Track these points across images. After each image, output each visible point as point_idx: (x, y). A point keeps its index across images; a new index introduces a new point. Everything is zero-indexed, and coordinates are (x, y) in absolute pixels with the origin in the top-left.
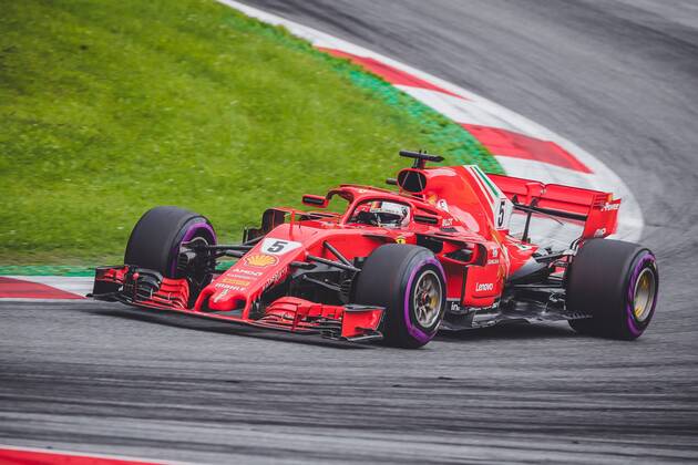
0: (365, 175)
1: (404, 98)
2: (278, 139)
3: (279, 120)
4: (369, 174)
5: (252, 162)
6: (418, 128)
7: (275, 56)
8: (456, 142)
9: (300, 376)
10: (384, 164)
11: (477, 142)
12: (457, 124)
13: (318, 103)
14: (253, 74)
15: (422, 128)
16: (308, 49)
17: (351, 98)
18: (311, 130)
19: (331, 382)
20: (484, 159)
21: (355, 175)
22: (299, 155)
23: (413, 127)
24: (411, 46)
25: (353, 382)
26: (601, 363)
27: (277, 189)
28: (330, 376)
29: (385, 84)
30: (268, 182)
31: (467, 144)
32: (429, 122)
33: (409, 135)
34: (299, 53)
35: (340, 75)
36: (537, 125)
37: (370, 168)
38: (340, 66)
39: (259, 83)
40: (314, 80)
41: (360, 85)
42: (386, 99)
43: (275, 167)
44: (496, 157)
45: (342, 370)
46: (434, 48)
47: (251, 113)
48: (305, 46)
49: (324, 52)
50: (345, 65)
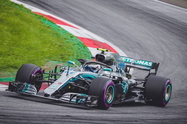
0: (46, 52)
1: (59, 28)
2: (19, 40)
3: (20, 34)
4: (48, 52)
5: (11, 47)
6: (64, 38)
7: (19, 14)
8: (75, 42)
9: (23, 114)
10: (53, 49)
11: (82, 43)
12: (76, 37)
13: (32, 29)
14: (12, 19)
15: (65, 38)
16: (30, 12)
17: (43, 28)
18: (30, 37)
19: (33, 116)
20: (84, 48)
21: (43, 52)
22: (26, 45)
23: (62, 37)
24: (62, 12)
25: (40, 116)
26: (118, 112)
27: (19, 56)
28: (33, 114)
29: (54, 24)
30: (16, 53)
31: (79, 43)
32: (67, 36)
33: (61, 40)
34: (27, 13)
35: (40, 21)
36: (101, 38)
37: (48, 50)
38: (40, 18)
39: (14, 22)
40: (32, 22)
41: (46, 24)
42: (54, 28)
43: (19, 49)
44: (88, 47)
45: (37, 113)
46: (69, 13)
47: (11, 32)
48: (29, 11)
49: (35, 13)
50: (41, 17)
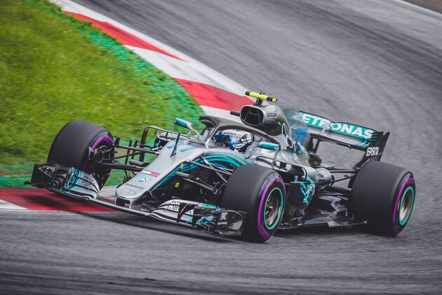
0: (97, 115)
1: (131, 55)
2: (30, 83)
3: (31, 68)
4: (101, 114)
5: (7, 100)
6: (141, 81)
7: (31, 17)
8: (171, 93)
9: (34, 271)
10: (113, 108)
11: (187, 94)
12: (173, 79)
13: (63, 56)
14: (13, 30)
15: (145, 80)
16: (58, 12)
17: (89, 54)
18: (56, 77)
19: (59, 277)
20: (192, 108)
21: (89, 115)
22: (45, 96)
23: (138, 79)
24: (139, 15)
25: (76, 279)
26: (274, 273)
27: (26, 123)
28: (59, 273)
29: (117, 44)
30: (19, 117)
31: (180, 95)
32: (150, 76)
33: (134, 85)
34: (51, 15)
35: (82, 35)
36: (236, 84)
37: (101, 110)
38: (82, 28)
39: (17, 37)
40: (61, 38)
41: (97, 43)
42: (117, 56)
43: (27, 105)
44: (203, 107)
45: (68, 269)
46: (156, 17)
47: (9, 62)
48: (56, 10)
49: (70, 15)
50: (86, 27)
